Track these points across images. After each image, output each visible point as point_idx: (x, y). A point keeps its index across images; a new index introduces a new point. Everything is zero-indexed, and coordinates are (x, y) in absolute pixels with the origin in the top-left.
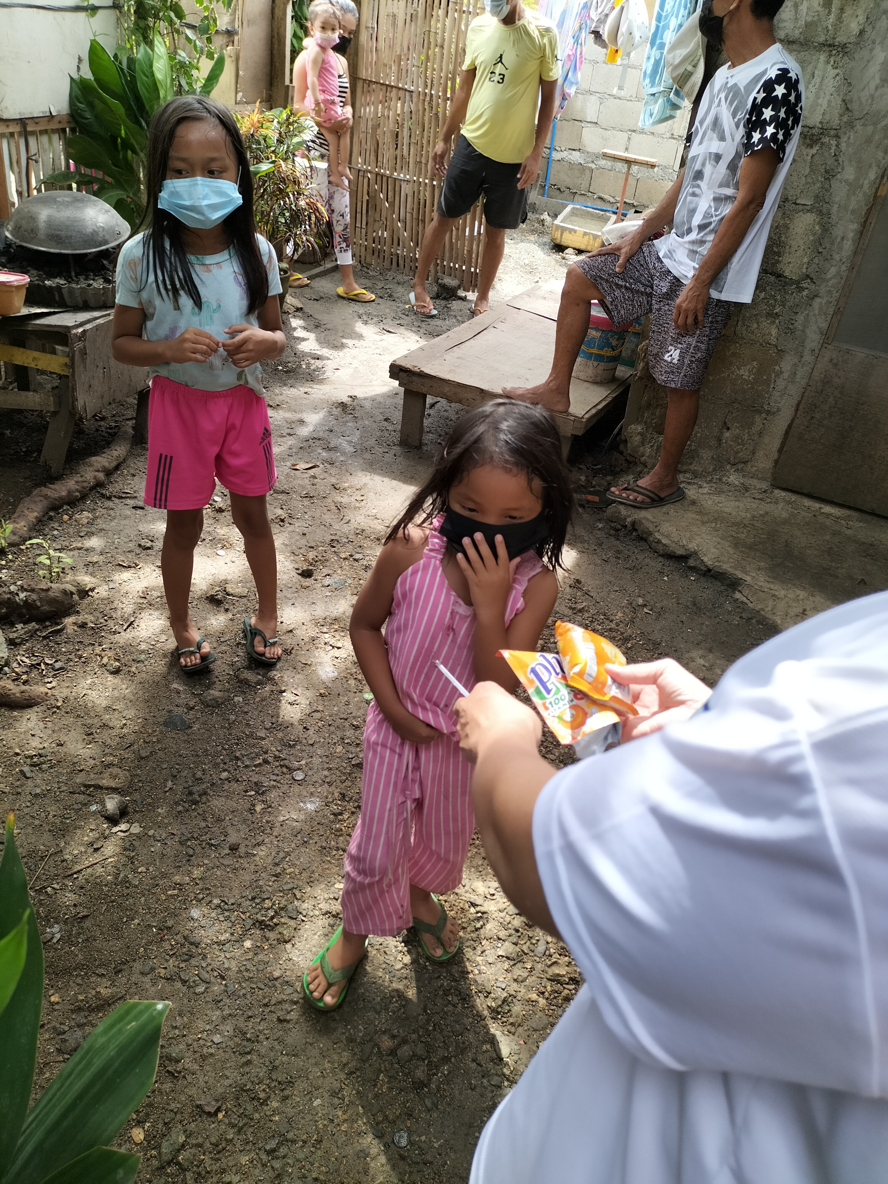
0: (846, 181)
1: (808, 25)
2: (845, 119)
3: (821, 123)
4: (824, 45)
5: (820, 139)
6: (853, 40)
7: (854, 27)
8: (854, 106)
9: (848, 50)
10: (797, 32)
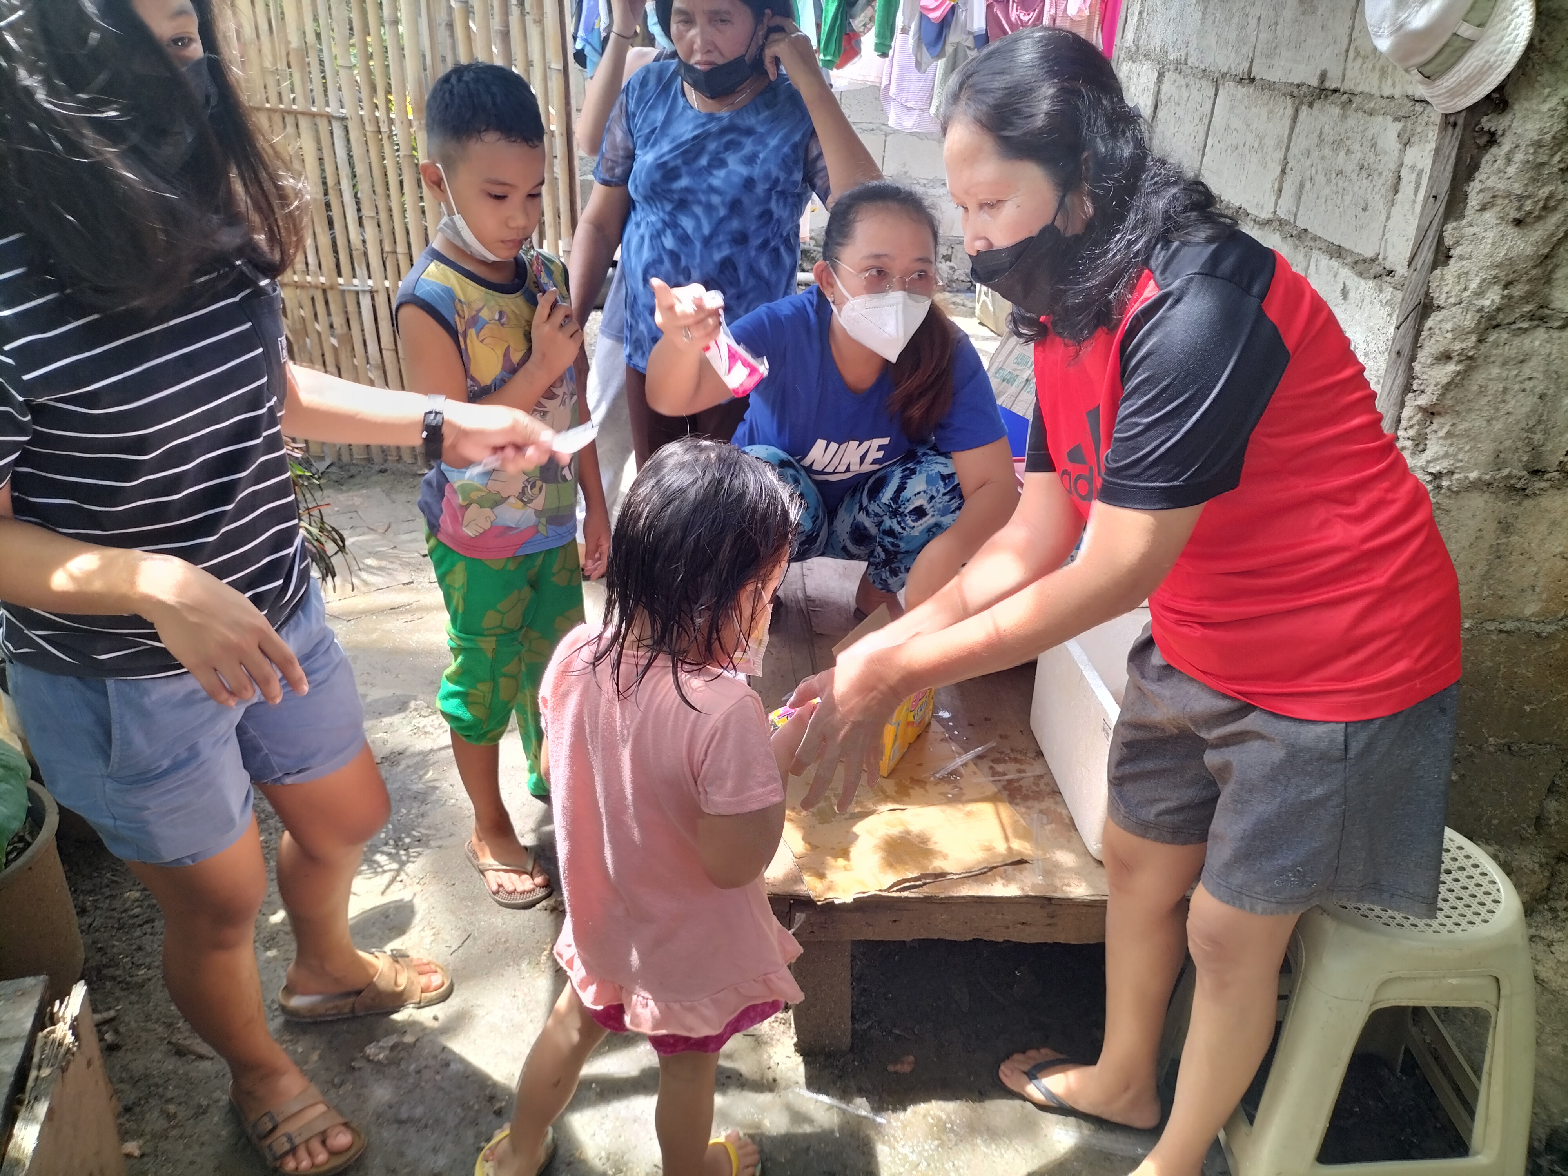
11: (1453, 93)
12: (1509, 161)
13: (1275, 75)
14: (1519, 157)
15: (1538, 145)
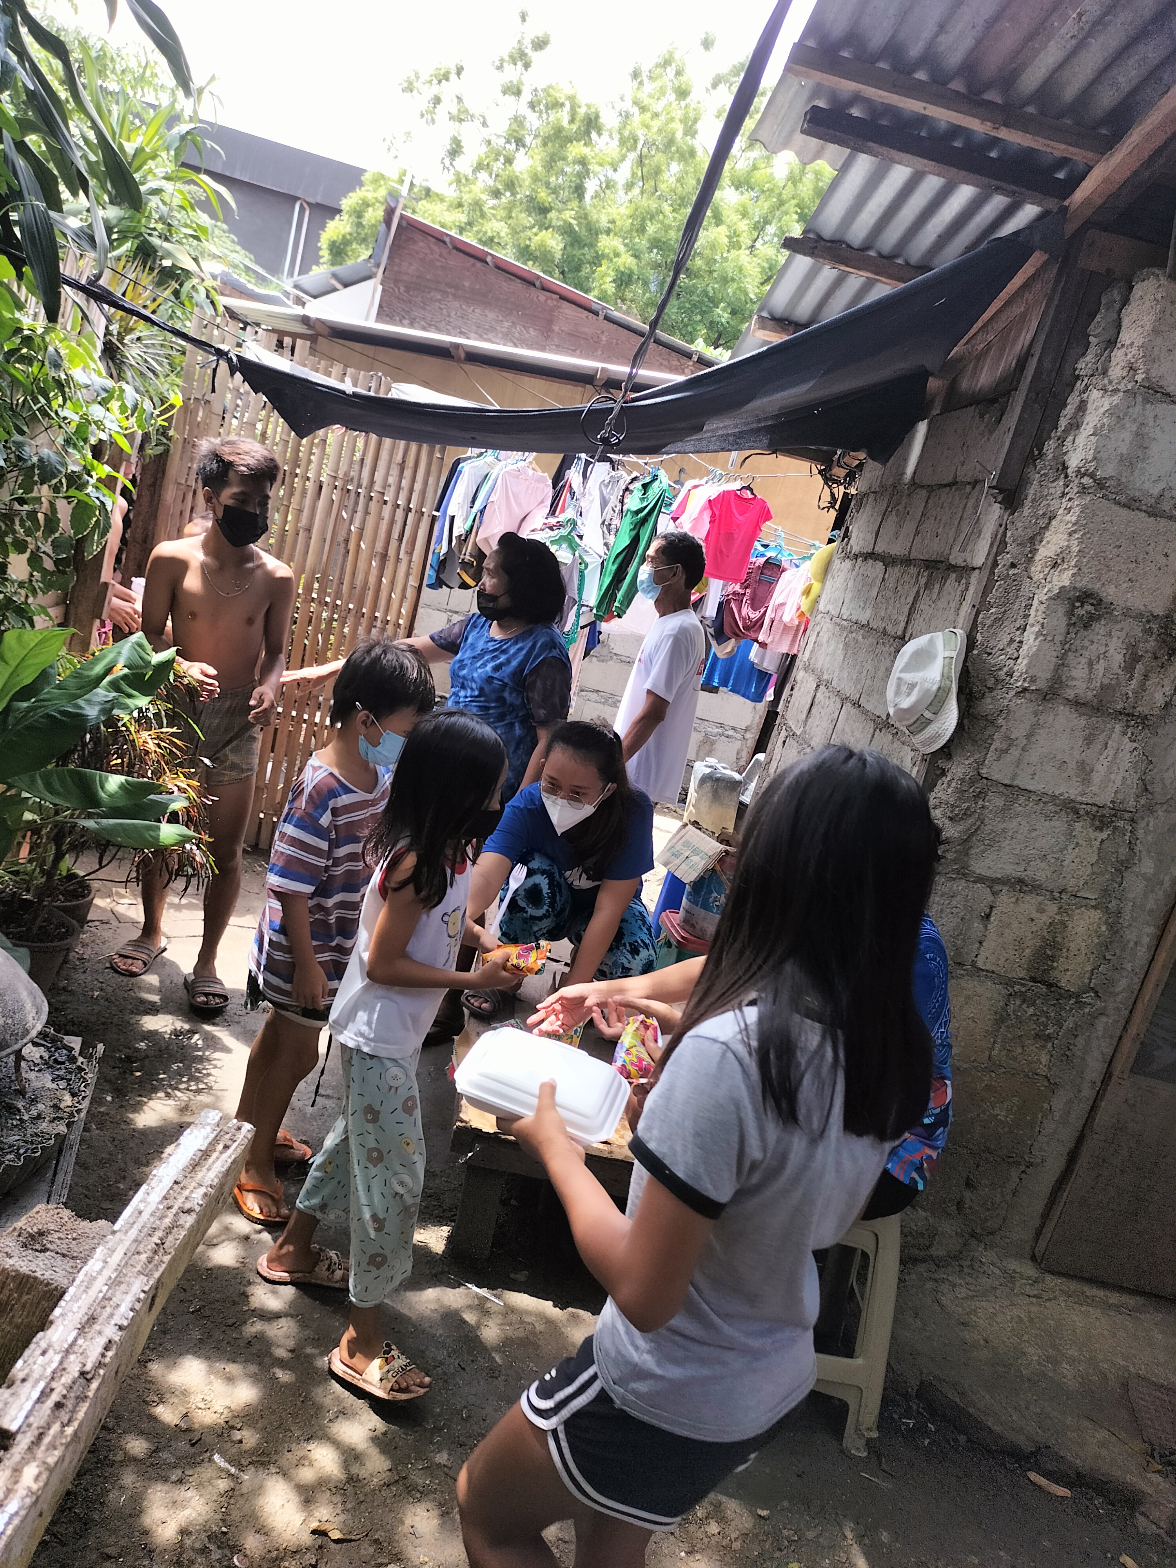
0: (1144, 876)
1: (1103, 687)
2: (1143, 802)
3: (1112, 802)
4: (1120, 713)
5: (1112, 822)
6: (1156, 712)
7: (1159, 699)
8: (1157, 788)
9: (1151, 723)
10: (1090, 694)
11: (924, 743)
12: (949, 786)
13: (869, 707)
14: (953, 785)
15: (963, 780)
